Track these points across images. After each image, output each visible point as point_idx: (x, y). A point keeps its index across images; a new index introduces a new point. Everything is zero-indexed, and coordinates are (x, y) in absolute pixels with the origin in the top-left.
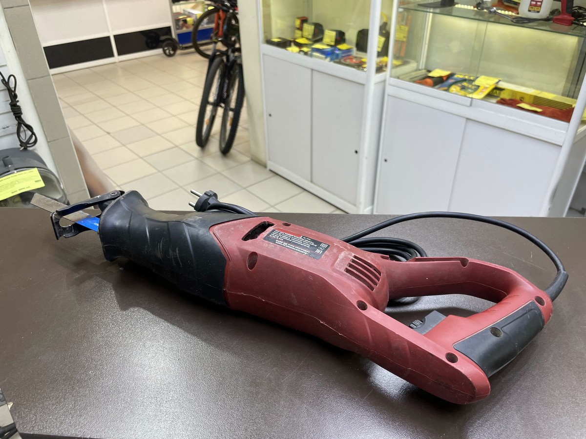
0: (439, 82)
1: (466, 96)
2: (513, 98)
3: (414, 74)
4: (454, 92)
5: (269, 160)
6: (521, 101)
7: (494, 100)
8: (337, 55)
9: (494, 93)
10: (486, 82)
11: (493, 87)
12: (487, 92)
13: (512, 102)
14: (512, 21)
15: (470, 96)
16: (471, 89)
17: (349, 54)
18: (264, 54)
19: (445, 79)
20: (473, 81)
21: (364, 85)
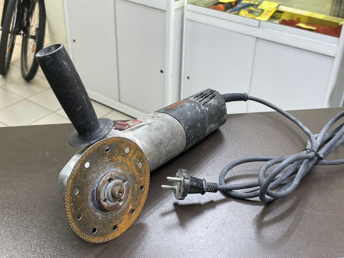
0: (228, 7)
1: (254, 19)
2: (292, 19)
4: (243, 15)
6: (299, 21)
7: (277, 22)
9: (276, 15)
10: (269, 7)
11: (275, 10)
12: (270, 14)
13: (292, 23)
15: (257, 18)
16: (258, 13)
19: (234, 4)
20: (258, 5)
21: (165, 11)
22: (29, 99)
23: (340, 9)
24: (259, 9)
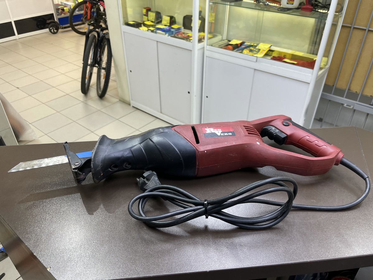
0: (236, 47)
1: (253, 56)
2: (280, 56)
3: (221, 43)
4: (245, 53)
5: (132, 100)
6: (285, 57)
7: (269, 58)
8: (173, 32)
9: (269, 53)
10: (264, 47)
11: (268, 50)
12: (265, 53)
13: (280, 58)
14: (278, 10)
15: (255, 55)
16: (256, 51)
17: (179, 31)
18: (124, 32)
19: (239, 45)
20: (256, 46)
21: (191, 51)
22: (102, 110)
23: (314, 48)
24: (257, 49)
